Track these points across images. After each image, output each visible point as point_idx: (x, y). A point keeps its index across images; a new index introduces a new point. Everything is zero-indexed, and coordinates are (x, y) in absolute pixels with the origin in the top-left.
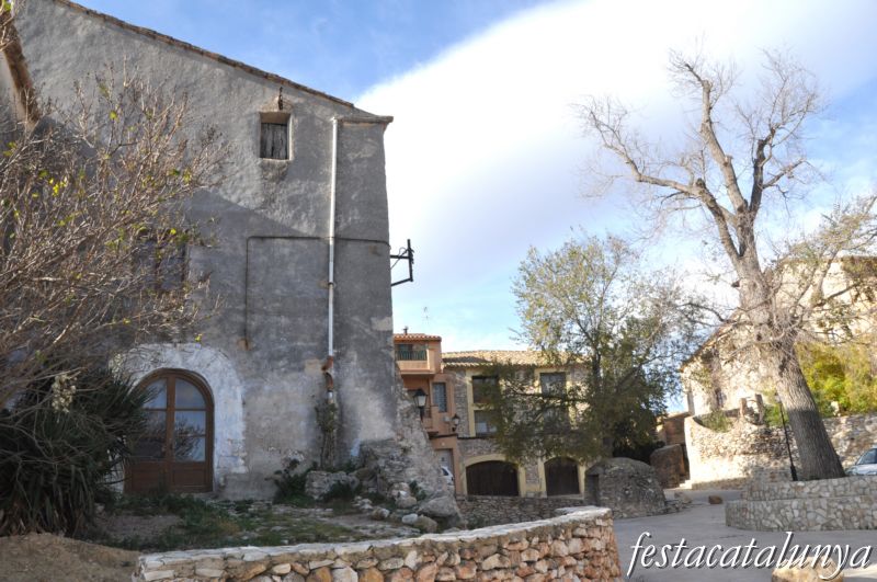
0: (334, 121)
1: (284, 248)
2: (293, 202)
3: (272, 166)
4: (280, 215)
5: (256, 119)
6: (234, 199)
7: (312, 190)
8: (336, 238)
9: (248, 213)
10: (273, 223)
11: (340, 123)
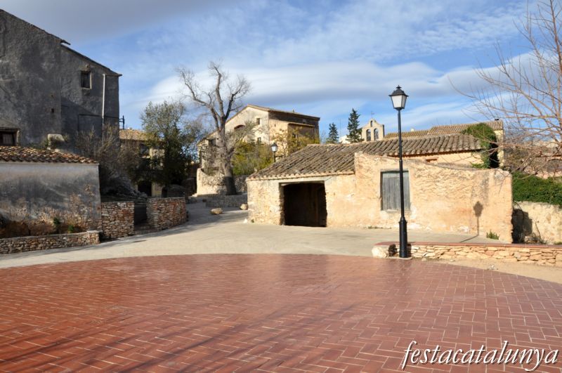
0: (104, 75)
1: (89, 118)
2: (92, 103)
3: (85, 90)
4: (88, 107)
5: (80, 73)
6: (74, 101)
7: (98, 99)
8: (104, 116)
9: (78, 106)
10: (85, 110)
11: (106, 76)
